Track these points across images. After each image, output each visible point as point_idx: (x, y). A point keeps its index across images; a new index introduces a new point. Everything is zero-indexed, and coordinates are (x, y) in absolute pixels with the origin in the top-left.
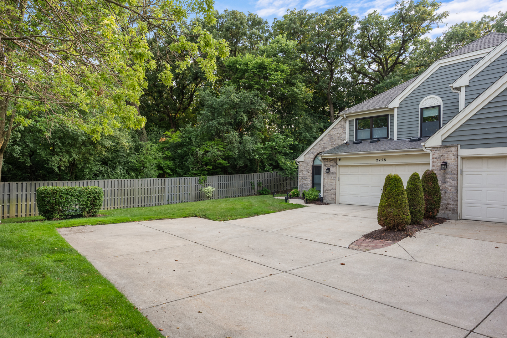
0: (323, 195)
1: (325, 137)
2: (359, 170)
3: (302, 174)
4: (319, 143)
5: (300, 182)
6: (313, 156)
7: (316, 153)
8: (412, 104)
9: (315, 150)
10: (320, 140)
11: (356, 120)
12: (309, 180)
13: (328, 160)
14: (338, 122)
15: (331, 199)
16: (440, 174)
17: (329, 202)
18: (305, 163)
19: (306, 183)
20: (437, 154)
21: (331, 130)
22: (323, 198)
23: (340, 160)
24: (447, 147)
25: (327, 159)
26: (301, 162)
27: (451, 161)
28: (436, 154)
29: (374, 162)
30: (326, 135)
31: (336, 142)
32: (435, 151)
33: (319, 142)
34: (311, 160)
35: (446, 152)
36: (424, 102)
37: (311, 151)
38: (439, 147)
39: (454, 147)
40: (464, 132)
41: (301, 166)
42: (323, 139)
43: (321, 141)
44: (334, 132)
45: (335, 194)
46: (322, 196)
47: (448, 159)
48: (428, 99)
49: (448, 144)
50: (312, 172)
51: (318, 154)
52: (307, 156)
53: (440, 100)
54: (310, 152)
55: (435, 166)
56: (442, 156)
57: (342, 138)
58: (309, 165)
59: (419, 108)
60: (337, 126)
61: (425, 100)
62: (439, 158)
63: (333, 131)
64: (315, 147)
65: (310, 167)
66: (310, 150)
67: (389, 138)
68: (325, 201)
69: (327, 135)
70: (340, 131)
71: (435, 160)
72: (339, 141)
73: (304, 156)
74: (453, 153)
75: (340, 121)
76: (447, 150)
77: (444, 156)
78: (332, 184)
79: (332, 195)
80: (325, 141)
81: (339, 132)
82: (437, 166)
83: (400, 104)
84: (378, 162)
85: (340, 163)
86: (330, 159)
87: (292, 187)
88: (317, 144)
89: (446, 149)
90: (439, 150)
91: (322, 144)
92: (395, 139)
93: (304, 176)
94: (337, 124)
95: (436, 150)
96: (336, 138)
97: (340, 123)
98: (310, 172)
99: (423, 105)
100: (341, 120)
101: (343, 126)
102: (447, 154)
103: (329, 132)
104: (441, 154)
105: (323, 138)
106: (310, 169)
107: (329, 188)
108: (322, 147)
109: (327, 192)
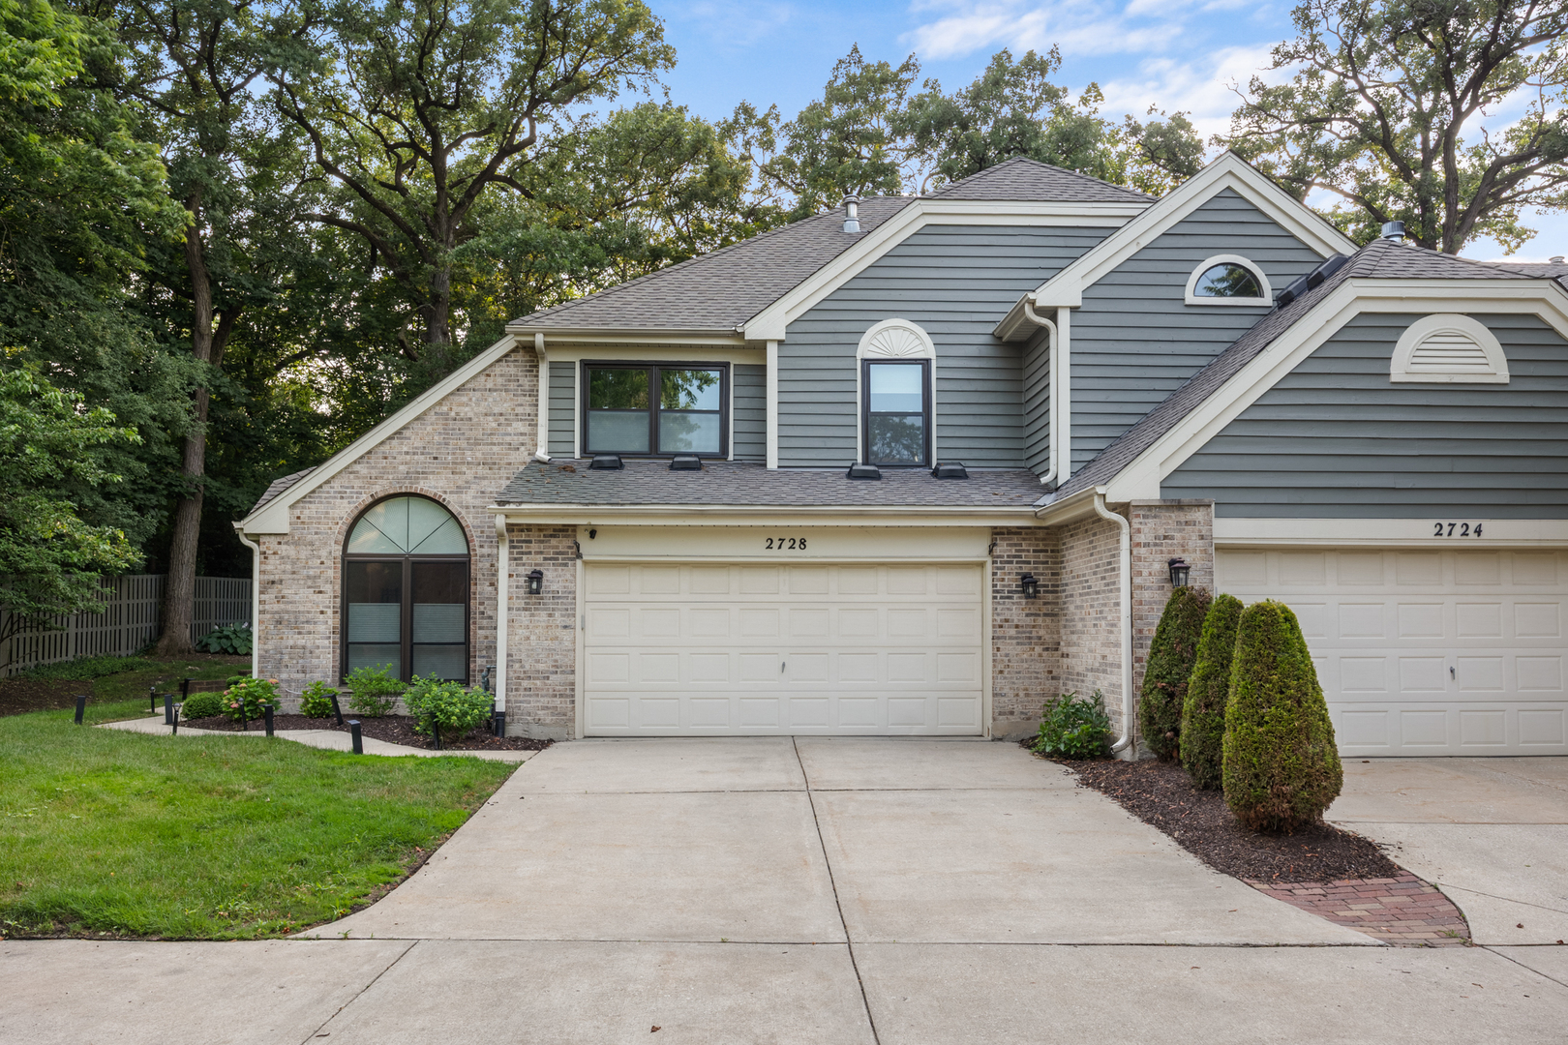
0: (507, 702)
1: (417, 425)
2: (685, 580)
3: (280, 599)
4: (386, 448)
5: (264, 639)
6: (345, 510)
7: (367, 499)
8: (830, 338)
9: (357, 483)
10: (390, 438)
11: (586, 365)
12: (321, 628)
13: (534, 536)
14: (491, 366)
15: (548, 720)
16: (1161, 602)
17: (537, 733)
18: (296, 544)
19: (301, 642)
20: (1148, 529)
21: (452, 394)
22: (503, 714)
23: (593, 534)
24: (1179, 506)
25: (529, 528)
26: (274, 540)
27: (1193, 555)
28: (1146, 530)
29: (756, 551)
30: (425, 413)
31: (479, 455)
32: (1142, 520)
33: (382, 443)
34: (336, 529)
35: (1179, 523)
36: (874, 337)
37: (336, 484)
38: (1156, 507)
39: (1201, 509)
40: (1224, 459)
41: (273, 560)
42: (407, 433)
43: (395, 442)
44: (469, 407)
45: (569, 693)
46: (500, 707)
47: (1184, 551)
48: (886, 329)
49: (1186, 497)
50: (338, 587)
51: (377, 502)
52: (309, 511)
53: (928, 341)
54: (326, 488)
55: (1145, 573)
56: (1165, 537)
57: (508, 439)
58: (324, 553)
59: (859, 358)
60: (483, 378)
61: (880, 332)
62: (1155, 545)
63: (465, 399)
64: (357, 467)
65: (329, 563)
66: (328, 482)
67: (731, 457)
68: (514, 730)
69: (431, 417)
70: (503, 403)
71: (1143, 551)
72: (495, 449)
73: (292, 507)
74: (1200, 531)
75: (499, 361)
76: (1182, 516)
77: (1172, 538)
78: (554, 645)
79: (558, 700)
80: (418, 444)
81: (496, 410)
82: (1150, 574)
83: (790, 328)
84: (775, 551)
85: (590, 549)
86: (540, 528)
87: (21, 665)
88: (370, 452)
89: (1176, 513)
90: (1155, 517)
91: (400, 458)
92: (772, 463)
93: (289, 607)
94: (486, 372)
95: (1144, 517)
96: (478, 433)
97: (498, 370)
98: (328, 588)
99: (872, 348)
100: (506, 355)
101: (512, 386)
102: (1181, 531)
103: (440, 403)
104: (1161, 532)
105: (405, 428)
106: (330, 573)
107: (541, 667)
108: (403, 468)
109: (525, 684)
